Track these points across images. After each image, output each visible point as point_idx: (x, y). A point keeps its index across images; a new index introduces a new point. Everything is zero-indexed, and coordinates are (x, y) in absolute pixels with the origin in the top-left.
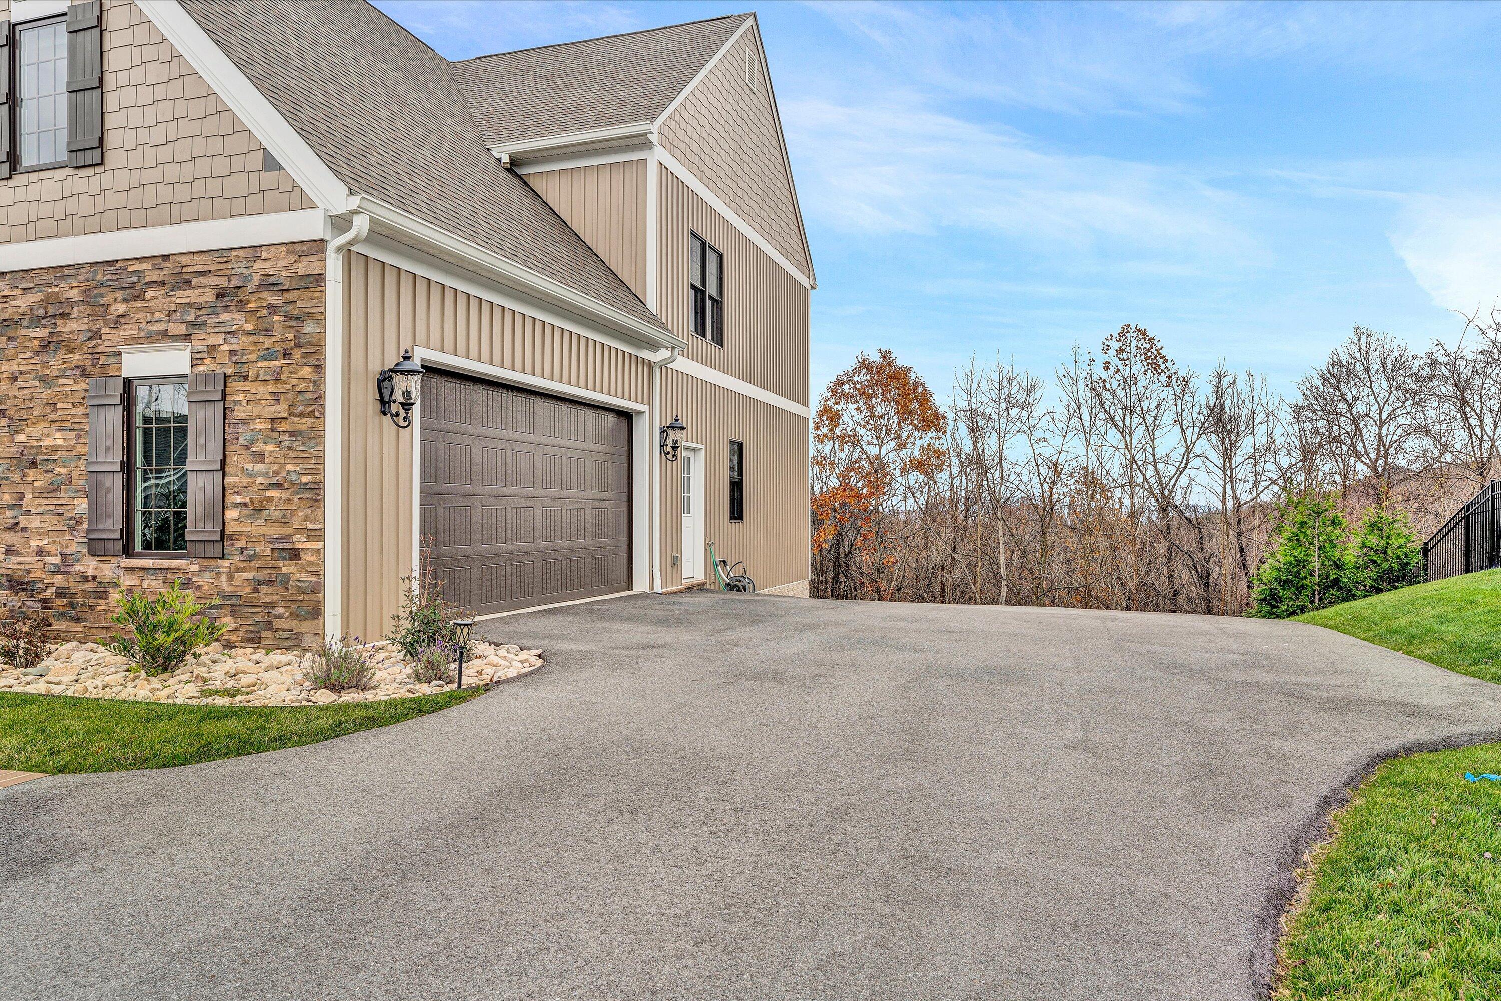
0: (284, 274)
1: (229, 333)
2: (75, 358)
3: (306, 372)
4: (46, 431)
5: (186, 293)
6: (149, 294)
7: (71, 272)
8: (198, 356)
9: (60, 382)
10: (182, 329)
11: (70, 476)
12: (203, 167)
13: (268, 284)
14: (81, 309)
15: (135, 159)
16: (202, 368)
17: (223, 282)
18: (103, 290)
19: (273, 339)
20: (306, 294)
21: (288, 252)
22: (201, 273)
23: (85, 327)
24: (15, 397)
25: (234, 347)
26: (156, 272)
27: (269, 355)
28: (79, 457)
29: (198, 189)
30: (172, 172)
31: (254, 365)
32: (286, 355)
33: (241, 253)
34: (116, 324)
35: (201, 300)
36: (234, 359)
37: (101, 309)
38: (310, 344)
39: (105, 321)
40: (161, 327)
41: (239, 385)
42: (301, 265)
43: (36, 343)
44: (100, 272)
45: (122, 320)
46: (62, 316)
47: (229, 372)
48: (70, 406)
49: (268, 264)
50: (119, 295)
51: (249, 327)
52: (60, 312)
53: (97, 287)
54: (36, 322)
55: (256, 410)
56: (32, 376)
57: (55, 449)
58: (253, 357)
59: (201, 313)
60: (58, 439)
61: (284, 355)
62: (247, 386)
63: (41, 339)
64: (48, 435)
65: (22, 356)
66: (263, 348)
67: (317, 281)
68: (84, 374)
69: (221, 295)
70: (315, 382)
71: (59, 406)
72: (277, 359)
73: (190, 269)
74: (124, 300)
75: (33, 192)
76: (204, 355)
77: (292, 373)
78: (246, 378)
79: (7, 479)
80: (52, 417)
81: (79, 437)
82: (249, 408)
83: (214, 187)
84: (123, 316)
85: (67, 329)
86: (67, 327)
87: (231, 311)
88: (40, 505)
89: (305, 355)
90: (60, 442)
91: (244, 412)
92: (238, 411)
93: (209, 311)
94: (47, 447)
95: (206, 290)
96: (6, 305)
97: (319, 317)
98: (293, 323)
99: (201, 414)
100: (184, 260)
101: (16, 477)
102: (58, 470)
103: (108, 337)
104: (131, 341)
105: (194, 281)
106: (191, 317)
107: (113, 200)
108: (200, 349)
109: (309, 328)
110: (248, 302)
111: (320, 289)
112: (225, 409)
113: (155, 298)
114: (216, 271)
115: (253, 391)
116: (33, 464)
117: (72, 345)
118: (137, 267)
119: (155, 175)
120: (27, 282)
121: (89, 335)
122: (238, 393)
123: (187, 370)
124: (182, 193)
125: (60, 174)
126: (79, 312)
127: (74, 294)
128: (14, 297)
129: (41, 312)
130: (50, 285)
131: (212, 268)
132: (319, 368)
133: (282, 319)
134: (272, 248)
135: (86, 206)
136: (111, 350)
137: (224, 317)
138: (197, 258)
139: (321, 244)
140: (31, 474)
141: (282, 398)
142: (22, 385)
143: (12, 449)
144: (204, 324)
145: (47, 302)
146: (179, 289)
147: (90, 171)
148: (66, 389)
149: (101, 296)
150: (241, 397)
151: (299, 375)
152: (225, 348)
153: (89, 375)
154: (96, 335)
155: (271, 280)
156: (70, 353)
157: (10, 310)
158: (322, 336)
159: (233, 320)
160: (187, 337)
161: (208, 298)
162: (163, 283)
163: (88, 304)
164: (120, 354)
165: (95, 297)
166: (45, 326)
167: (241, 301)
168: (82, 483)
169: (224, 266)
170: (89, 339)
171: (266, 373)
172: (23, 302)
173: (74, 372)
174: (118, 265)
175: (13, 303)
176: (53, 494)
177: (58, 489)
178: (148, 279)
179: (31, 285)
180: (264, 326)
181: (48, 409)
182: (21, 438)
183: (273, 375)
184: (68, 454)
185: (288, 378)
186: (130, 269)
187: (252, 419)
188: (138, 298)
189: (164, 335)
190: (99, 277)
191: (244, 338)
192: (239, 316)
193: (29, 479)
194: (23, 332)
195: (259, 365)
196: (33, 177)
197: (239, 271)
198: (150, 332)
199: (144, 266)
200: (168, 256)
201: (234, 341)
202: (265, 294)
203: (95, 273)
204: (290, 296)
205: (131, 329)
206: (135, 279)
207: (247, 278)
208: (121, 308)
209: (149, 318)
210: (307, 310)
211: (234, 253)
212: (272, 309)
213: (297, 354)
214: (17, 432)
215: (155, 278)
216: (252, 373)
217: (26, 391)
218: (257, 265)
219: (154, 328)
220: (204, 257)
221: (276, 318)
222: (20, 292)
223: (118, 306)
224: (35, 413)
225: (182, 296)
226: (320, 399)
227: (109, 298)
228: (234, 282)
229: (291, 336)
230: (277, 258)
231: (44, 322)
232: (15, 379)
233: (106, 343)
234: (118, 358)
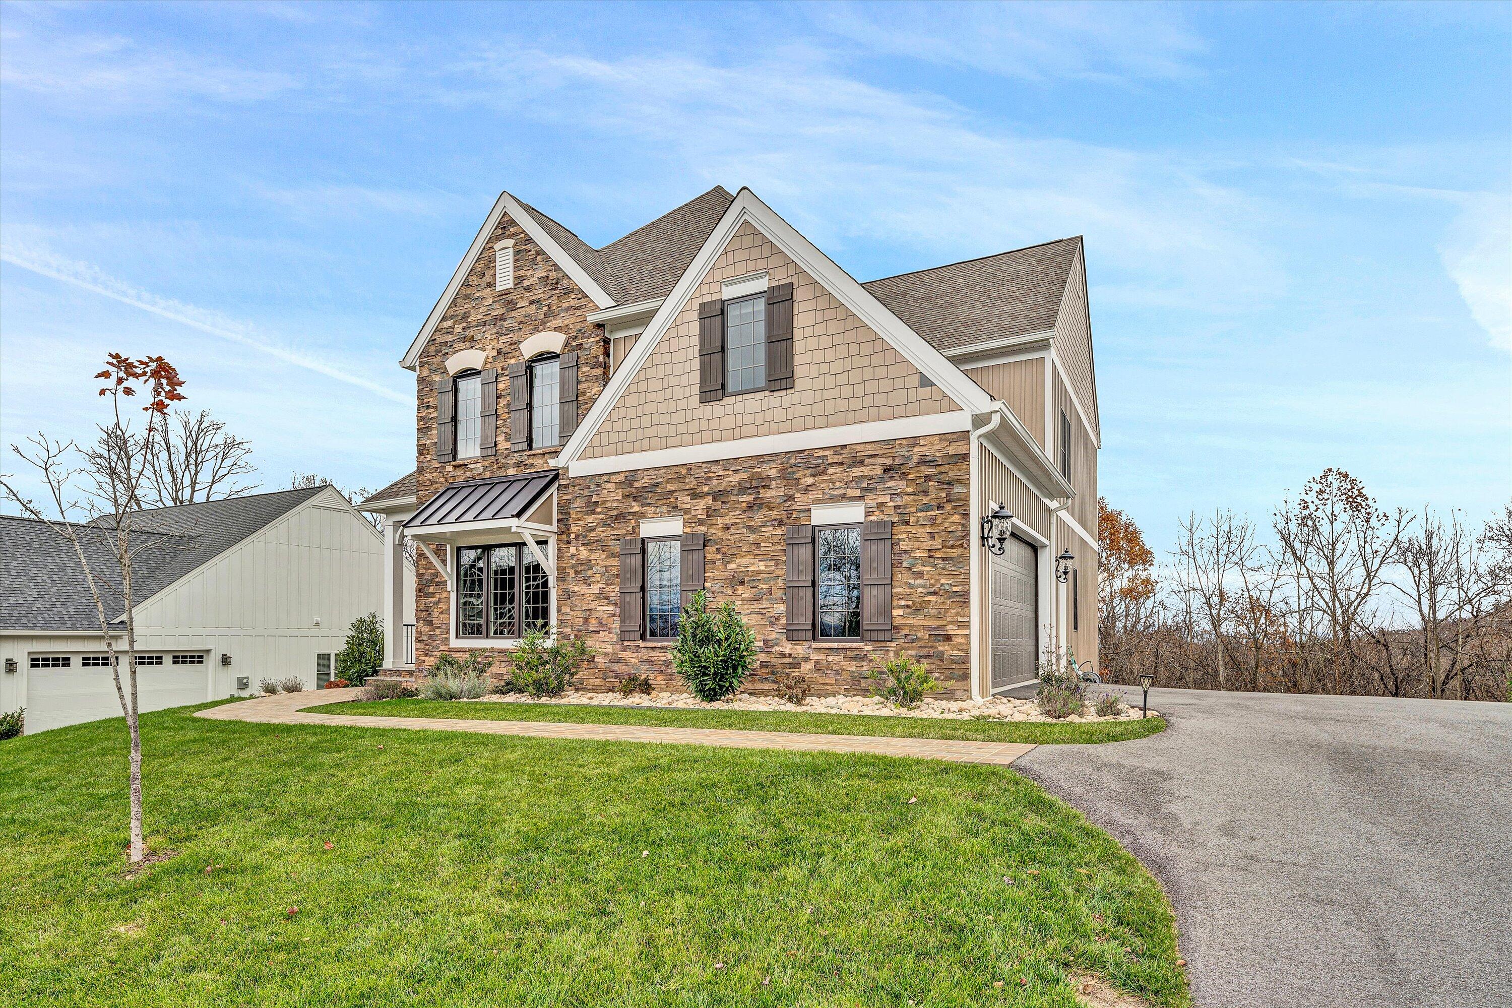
0: (938, 454)
1: (894, 494)
2: (774, 514)
3: (956, 518)
4: (752, 561)
5: (860, 469)
6: (830, 471)
7: (771, 458)
8: (871, 510)
9: (763, 529)
10: (857, 493)
11: (770, 590)
12: (871, 387)
13: (924, 461)
14: (778, 482)
15: (818, 384)
16: (873, 518)
17: (889, 461)
18: (794, 469)
19: (929, 497)
20: (955, 467)
21: (940, 440)
22: (871, 456)
23: (782, 494)
24: (729, 540)
25: (899, 503)
26: (837, 456)
27: (926, 508)
28: (778, 577)
29: (868, 401)
30: (847, 391)
31: (914, 515)
32: (939, 508)
33: (904, 442)
34: (806, 490)
35: (870, 473)
36: (899, 511)
37: (794, 482)
38: (959, 500)
39: (797, 489)
40: (842, 492)
41: (902, 528)
42: (951, 448)
43: (744, 505)
44: (793, 458)
45: (810, 488)
46: (764, 487)
47: (896, 519)
48: (771, 545)
49: (925, 448)
50: (808, 472)
51: (910, 490)
52: (763, 484)
53: (791, 467)
54: (743, 490)
55: (917, 544)
56: (741, 526)
57: (759, 572)
58: (913, 510)
59: (871, 482)
60: (762, 566)
61: (938, 507)
62: (909, 529)
63: (748, 502)
64: (753, 564)
65: (733, 513)
66: (921, 503)
67: (964, 458)
68: (781, 523)
69: (887, 470)
70: (963, 525)
71: (762, 545)
72: (932, 510)
73: (863, 454)
74: (812, 475)
75: (739, 408)
76: (875, 509)
77: (945, 519)
78: (907, 523)
79: (722, 592)
80: (757, 552)
81: (777, 565)
82: (911, 543)
83: (880, 399)
84: (810, 486)
85: (768, 495)
86: (766, 494)
87: (896, 480)
88: (748, 609)
89: (955, 508)
90: (763, 568)
91: (907, 545)
92: (902, 545)
93: (878, 480)
94: (752, 571)
95: (876, 467)
96: (721, 481)
97: (966, 483)
98: (945, 487)
99: (874, 547)
100: (858, 448)
101: (729, 591)
102: (761, 586)
103: (800, 499)
104: (818, 501)
105: (866, 461)
106: (864, 485)
107: (800, 411)
108: (872, 505)
109: (958, 489)
110: (909, 474)
111: (967, 463)
112: (892, 544)
113: (836, 473)
114: (883, 454)
115: (914, 532)
116: (742, 583)
117: (772, 505)
118: (821, 453)
119: (835, 393)
120: (736, 466)
121: (785, 498)
122: (901, 534)
123: (863, 520)
124: (855, 404)
125: (759, 395)
126: (777, 484)
127: (773, 473)
128: (727, 476)
129: (748, 485)
130: (754, 467)
131: (880, 452)
132: (966, 515)
133: (936, 484)
134: (928, 438)
135: (780, 415)
136: (802, 507)
137: (889, 484)
138: (868, 446)
139: (967, 434)
140: (740, 589)
141: (936, 536)
142: (733, 532)
143: (726, 573)
144: (875, 489)
145: (752, 478)
146: (855, 466)
147: (783, 393)
148: (768, 534)
149: (794, 473)
150: (905, 536)
151: (950, 520)
152: (891, 504)
153: (785, 525)
154: (791, 498)
155: (929, 459)
156: (770, 510)
157: (724, 484)
158: (968, 494)
159: (897, 485)
160: (861, 498)
161: (879, 471)
162: (842, 463)
163: (784, 478)
164: (809, 510)
165: (789, 473)
166: (750, 494)
167: (904, 473)
168: (779, 594)
169: (890, 451)
170: (785, 501)
171: (924, 520)
172: (734, 479)
173: (773, 523)
174: (806, 453)
175: (727, 480)
176: (758, 602)
177: (761, 599)
178: (830, 461)
179: (741, 468)
180: (922, 489)
181: (753, 547)
182: (732, 566)
183: (929, 521)
184: (769, 576)
185: (942, 522)
186: (816, 455)
187: (912, 550)
188: (823, 473)
189: (844, 497)
190: (792, 461)
191: (906, 497)
192: (902, 483)
193: (739, 592)
194: (733, 498)
195: (919, 514)
196: (739, 398)
197: (902, 454)
198: (834, 495)
199: (827, 453)
200: (846, 445)
201: (898, 499)
202: (922, 468)
203: (790, 458)
204: (942, 469)
205: (817, 494)
206: (821, 461)
207: (909, 458)
208: (810, 481)
209: (831, 487)
210: (956, 478)
211: (898, 442)
212: (928, 478)
213: (948, 507)
214: (729, 563)
215: (835, 461)
216: (912, 520)
217: (737, 536)
218: (916, 449)
219: (835, 493)
220: (873, 445)
221: (931, 483)
222: (731, 472)
223: (806, 479)
224: (743, 550)
225: (857, 471)
226: (966, 536)
227: (800, 474)
228: (897, 461)
229: (944, 495)
230: (933, 444)
231: (749, 491)
232: (728, 528)
233: (798, 504)
234: (808, 513)
